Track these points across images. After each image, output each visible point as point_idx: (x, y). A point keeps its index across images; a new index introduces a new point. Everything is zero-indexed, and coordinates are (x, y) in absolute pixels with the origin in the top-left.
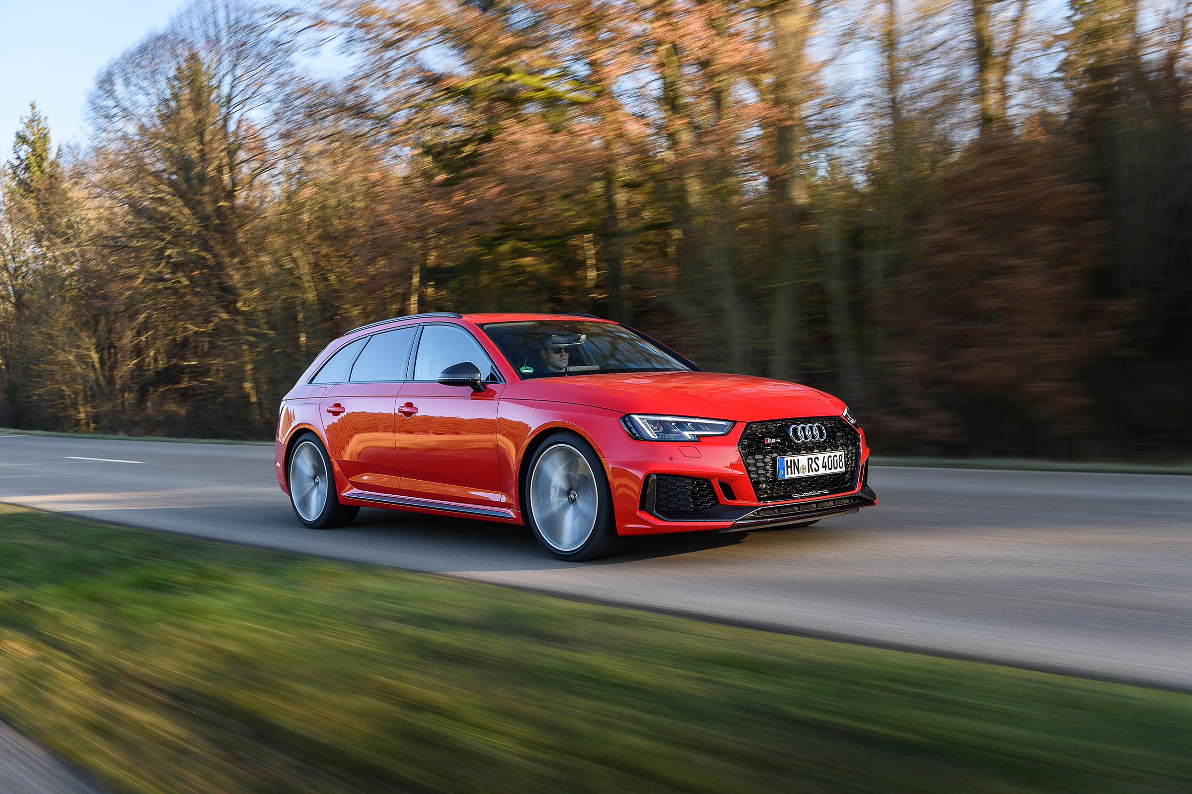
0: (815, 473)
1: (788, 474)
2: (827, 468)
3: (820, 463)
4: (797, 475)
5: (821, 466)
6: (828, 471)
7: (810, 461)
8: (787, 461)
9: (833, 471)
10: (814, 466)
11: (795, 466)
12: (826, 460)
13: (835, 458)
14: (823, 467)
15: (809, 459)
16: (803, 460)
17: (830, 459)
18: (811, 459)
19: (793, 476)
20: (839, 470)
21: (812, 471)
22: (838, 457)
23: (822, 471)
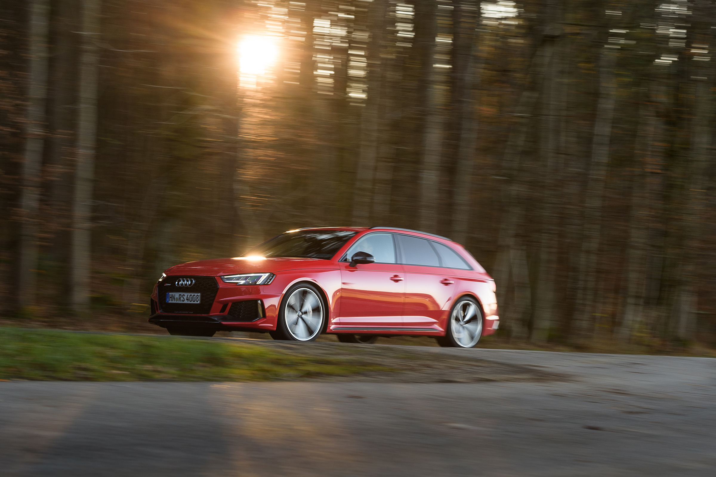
0: (182, 302)
1: (170, 301)
2: (189, 301)
3: (185, 298)
4: (173, 302)
5: (185, 299)
6: (189, 302)
7: (180, 296)
8: (170, 295)
9: (192, 302)
10: (182, 299)
11: (173, 297)
12: (189, 297)
13: (194, 296)
14: (187, 300)
15: (180, 295)
16: (177, 295)
17: (191, 296)
18: (181, 295)
19: (172, 302)
20: (195, 302)
21: (181, 301)
22: (196, 296)
23: (186, 302)
